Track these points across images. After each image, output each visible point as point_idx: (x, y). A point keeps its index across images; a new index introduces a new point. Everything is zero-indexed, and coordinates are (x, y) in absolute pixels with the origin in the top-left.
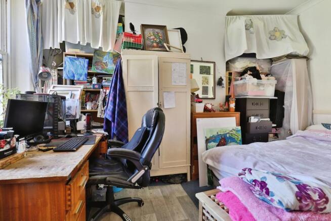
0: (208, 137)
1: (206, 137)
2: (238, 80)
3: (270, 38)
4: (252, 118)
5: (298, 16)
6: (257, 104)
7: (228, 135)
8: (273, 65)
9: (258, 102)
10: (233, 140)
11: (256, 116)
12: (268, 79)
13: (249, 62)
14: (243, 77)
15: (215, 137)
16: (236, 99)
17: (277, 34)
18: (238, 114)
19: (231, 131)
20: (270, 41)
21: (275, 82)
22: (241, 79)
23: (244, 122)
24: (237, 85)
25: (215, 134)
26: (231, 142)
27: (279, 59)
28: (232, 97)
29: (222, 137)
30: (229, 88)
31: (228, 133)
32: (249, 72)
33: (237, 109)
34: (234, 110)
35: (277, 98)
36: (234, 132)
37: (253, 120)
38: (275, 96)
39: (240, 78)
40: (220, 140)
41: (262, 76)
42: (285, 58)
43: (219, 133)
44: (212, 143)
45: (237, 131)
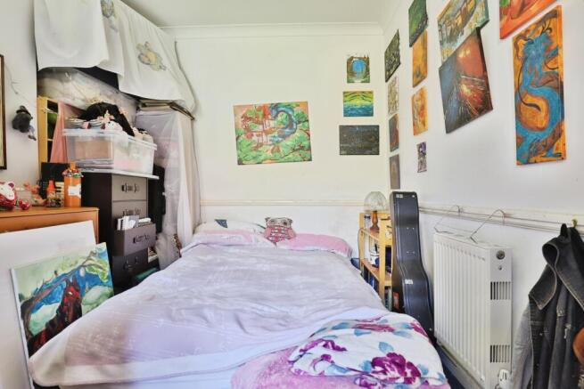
0: (28, 295)
1: (21, 297)
2: (77, 127)
3: (139, 57)
4: (126, 219)
5: (176, 42)
6: (130, 189)
7: (82, 273)
8: (141, 113)
9: (129, 183)
10: (93, 280)
11: (130, 213)
12: (144, 139)
13: (99, 91)
14: (93, 122)
15: (50, 288)
16: (83, 173)
17: (152, 56)
18: (94, 213)
19: (89, 259)
20: (141, 64)
21: (154, 147)
22: (90, 126)
23: (108, 231)
24: (73, 138)
25: (49, 277)
26: (90, 288)
27: (156, 103)
28: (73, 167)
29: (67, 281)
30: (50, 144)
31: (83, 266)
32: (107, 114)
33: (86, 201)
34: (79, 203)
35: (157, 178)
36: (95, 260)
37: (128, 224)
38: (154, 174)
39: (86, 124)
40: (66, 290)
41: (135, 130)
42: (168, 107)
43: (60, 273)
44: (44, 306)
45: (100, 255)
